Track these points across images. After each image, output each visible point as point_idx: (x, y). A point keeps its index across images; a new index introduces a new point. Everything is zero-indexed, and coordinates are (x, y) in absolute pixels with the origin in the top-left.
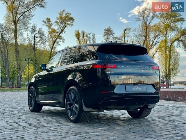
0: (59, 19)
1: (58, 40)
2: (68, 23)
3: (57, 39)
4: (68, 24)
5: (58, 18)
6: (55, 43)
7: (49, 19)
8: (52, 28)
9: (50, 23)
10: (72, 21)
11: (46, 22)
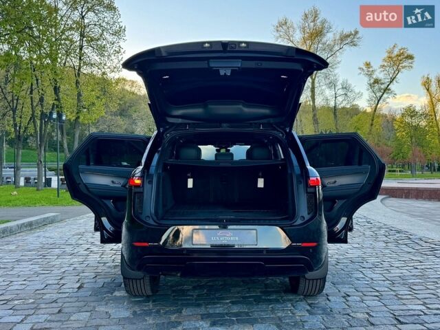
0: (386, 61)
1: (385, 95)
2: (403, 65)
3: (383, 94)
4: (403, 67)
5: (384, 60)
6: (381, 101)
7: (369, 64)
8: (374, 77)
9: (371, 69)
10: (410, 61)
11: (365, 68)
